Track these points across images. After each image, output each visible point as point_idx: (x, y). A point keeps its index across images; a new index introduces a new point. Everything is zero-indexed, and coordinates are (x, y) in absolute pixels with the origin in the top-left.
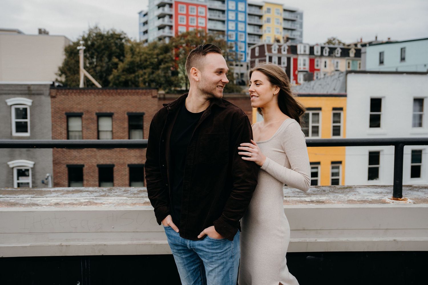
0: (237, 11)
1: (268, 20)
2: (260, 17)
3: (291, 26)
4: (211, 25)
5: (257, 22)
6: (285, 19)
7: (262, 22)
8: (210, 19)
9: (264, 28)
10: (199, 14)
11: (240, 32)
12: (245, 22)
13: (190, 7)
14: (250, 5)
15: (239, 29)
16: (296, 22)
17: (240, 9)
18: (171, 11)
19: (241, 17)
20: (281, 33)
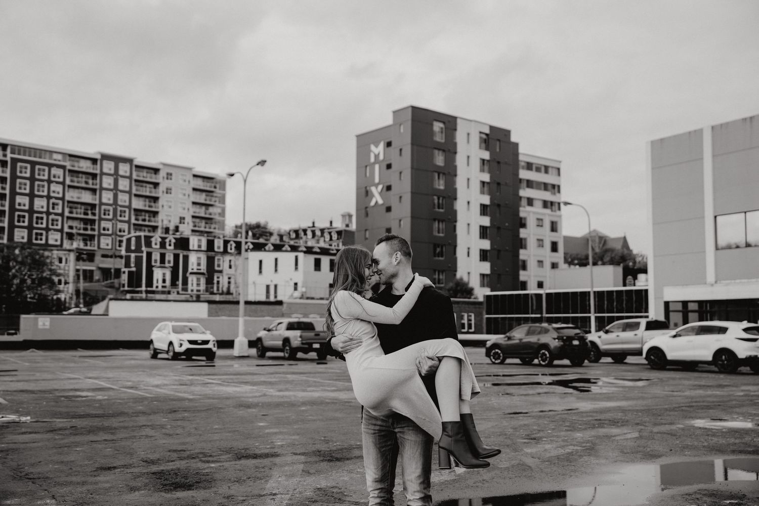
0: (116, 175)
1: (168, 191)
2: (156, 185)
3: (206, 200)
4: (71, 195)
5: (151, 192)
6: (195, 189)
7: (160, 192)
8: (70, 187)
9: (161, 202)
10: (52, 179)
11: (121, 206)
12: (130, 192)
13: (37, 167)
14: (139, 167)
15: (120, 203)
16: (215, 195)
17: (121, 173)
18: (3, 172)
19: (124, 184)
20: (188, 209)
